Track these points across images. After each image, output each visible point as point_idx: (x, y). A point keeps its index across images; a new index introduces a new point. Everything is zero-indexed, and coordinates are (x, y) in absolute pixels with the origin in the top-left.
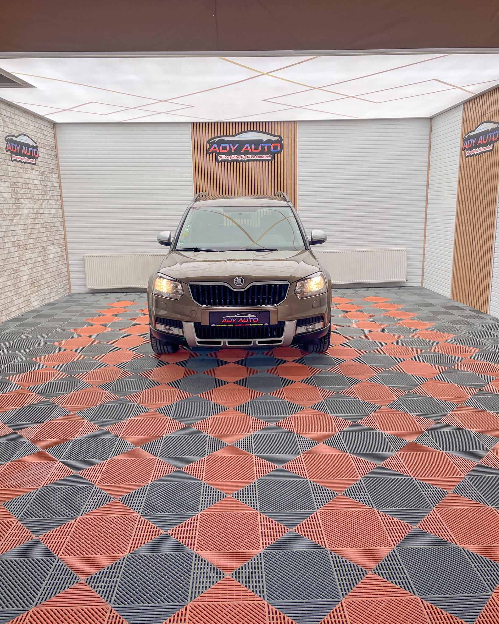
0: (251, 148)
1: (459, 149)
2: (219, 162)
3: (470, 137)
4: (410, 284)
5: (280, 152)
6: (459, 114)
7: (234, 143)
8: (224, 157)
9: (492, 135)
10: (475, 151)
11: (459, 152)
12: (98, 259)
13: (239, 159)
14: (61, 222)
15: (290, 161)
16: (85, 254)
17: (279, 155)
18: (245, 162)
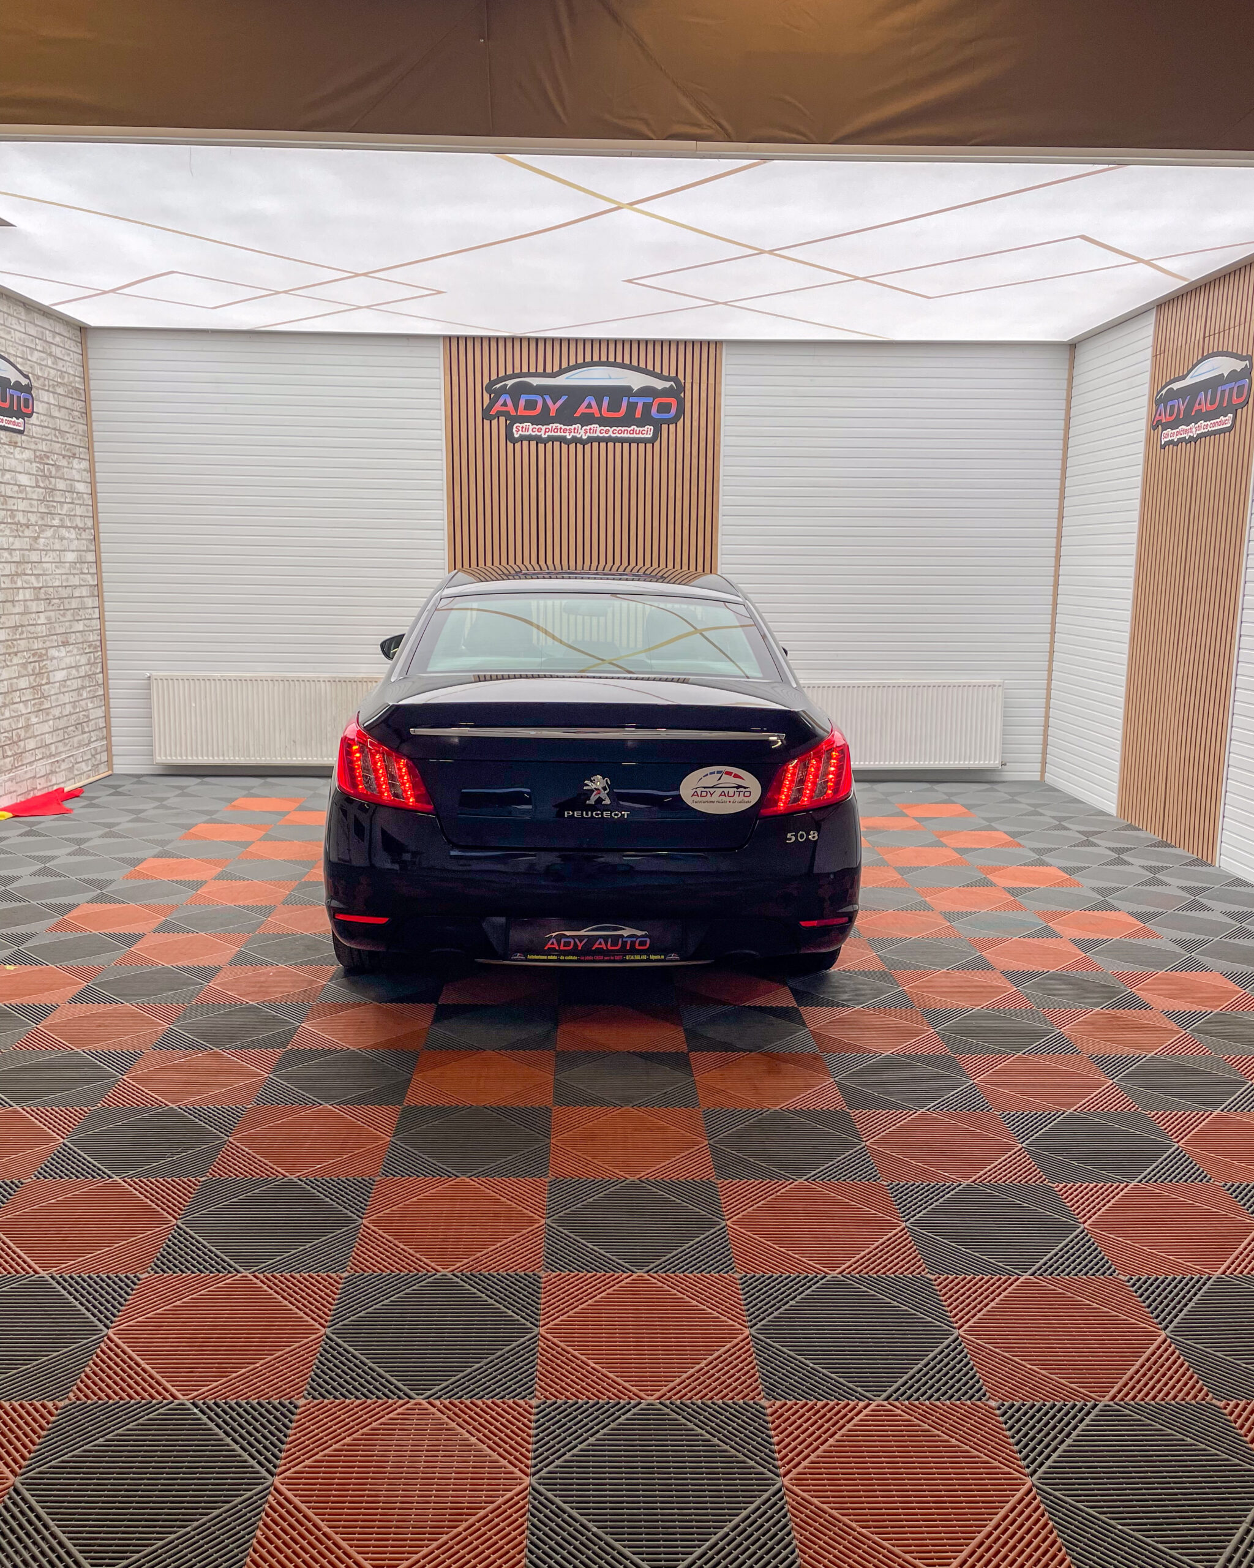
0: (600, 406)
1: (1143, 425)
2: (514, 441)
3: (1173, 395)
4: (1009, 776)
5: (675, 420)
6: (1145, 334)
7: (555, 392)
8: (529, 429)
9: (1231, 390)
10: (1185, 431)
11: (1143, 432)
12: (186, 685)
13: (567, 434)
14: (91, 586)
15: (703, 444)
16: (154, 673)
17: (672, 427)
18: (584, 443)
